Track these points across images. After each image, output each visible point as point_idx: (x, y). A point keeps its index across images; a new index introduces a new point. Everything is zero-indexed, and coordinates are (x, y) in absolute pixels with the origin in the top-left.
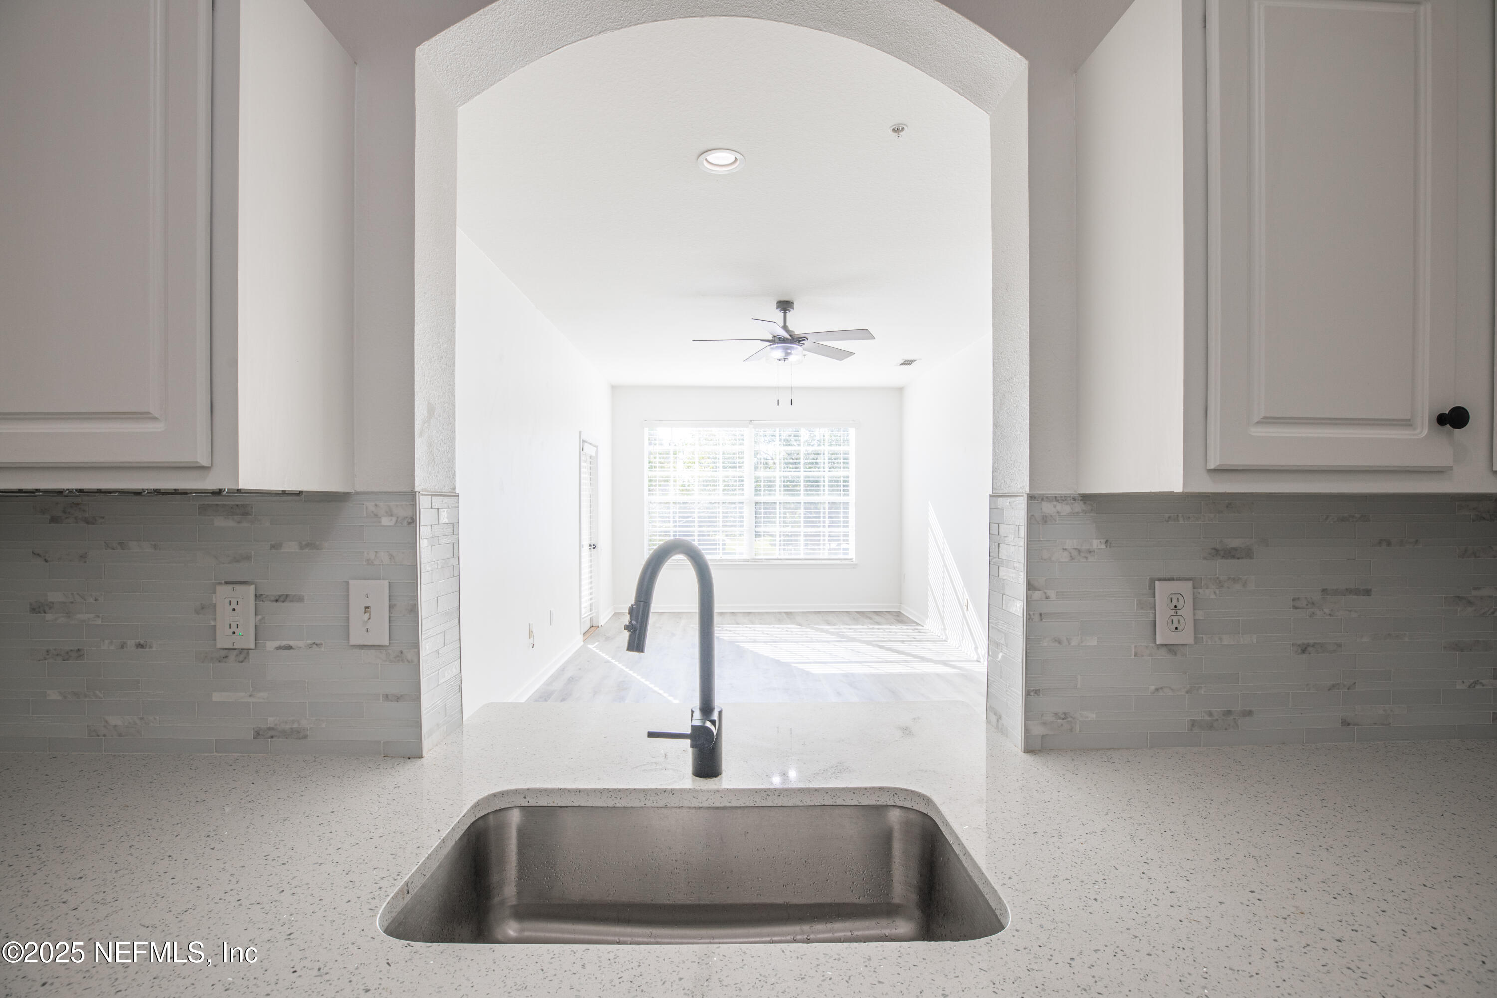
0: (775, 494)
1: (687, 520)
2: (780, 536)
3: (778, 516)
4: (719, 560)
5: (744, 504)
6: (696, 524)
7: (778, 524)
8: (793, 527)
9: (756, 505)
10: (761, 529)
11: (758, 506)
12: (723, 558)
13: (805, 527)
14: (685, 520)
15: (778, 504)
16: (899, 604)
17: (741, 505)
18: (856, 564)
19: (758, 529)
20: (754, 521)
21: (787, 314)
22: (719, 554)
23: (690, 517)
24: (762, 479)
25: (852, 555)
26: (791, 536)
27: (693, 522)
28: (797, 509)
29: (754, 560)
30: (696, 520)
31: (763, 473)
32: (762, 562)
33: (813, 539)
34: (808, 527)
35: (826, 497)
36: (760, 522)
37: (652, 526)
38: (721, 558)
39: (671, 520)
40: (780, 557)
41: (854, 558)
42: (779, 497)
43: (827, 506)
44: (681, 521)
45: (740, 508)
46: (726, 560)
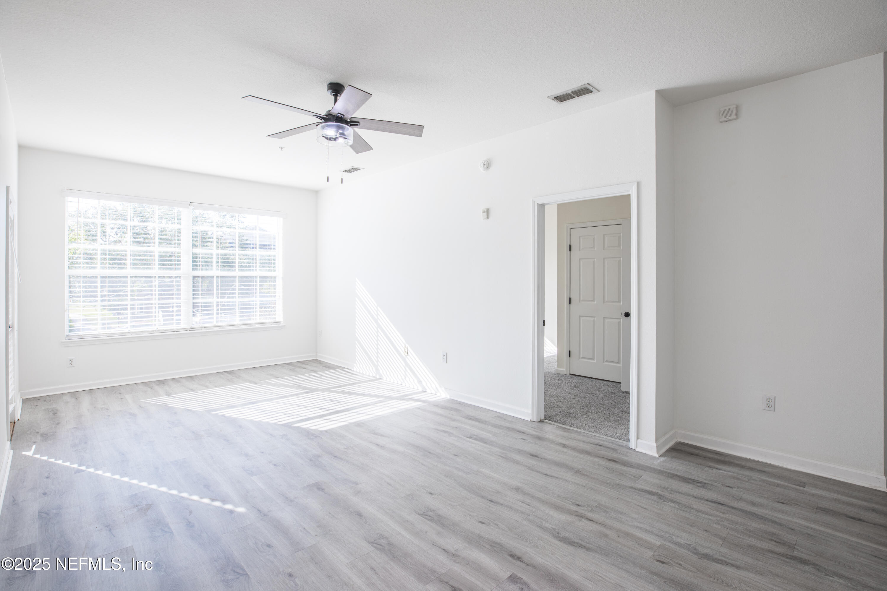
0: (212, 269)
1: (117, 294)
2: (217, 306)
3: (215, 288)
4: (156, 331)
5: (182, 278)
6: (129, 297)
7: (215, 296)
8: (228, 298)
9: (193, 279)
10: (201, 300)
11: (196, 280)
12: (159, 329)
13: (239, 297)
14: (115, 294)
15: (215, 278)
16: (316, 354)
17: (178, 279)
18: (284, 326)
19: (195, 301)
20: (192, 293)
21: (338, 98)
22: (155, 325)
23: (122, 290)
24: (201, 256)
25: (279, 317)
26: (227, 305)
27: (126, 295)
28: (233, 282)
29: (192, 329)
30: (129, 293)
31: (201, 251)
32: (201, 330)
33: (246, 308)
34: (242, 297)
35: (258, 273)
36: (199, 294)
37: (73, 300)
38: (158, 328)
39: (99, 294)
40: (217, 324)
41: (282, 321)
42: (215, 272)
43: (258, 280)
44: (111, 295)
45: (177, 282)
46: (165, 330)
